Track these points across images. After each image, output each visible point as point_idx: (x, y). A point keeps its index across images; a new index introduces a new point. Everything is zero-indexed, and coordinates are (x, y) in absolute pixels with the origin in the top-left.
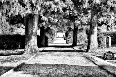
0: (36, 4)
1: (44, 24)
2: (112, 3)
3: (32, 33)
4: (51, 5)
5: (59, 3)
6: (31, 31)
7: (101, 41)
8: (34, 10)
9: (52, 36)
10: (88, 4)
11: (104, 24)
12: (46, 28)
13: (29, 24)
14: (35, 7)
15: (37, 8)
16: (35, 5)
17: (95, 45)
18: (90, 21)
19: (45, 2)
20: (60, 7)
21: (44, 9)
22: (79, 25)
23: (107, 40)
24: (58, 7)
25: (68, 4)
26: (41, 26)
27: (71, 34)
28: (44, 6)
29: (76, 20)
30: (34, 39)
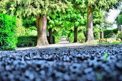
0: (45, 6)
1: (51, 26)
2: (103, 3)
3: (43, 30)
4: (56, 7)
5: (62, 5)
6: (41, 28)
7: (96, 35)
8: (43, 11)
9: (58, 37)
10: (85, 4)
11: (97, 23)
12: (53, 31)
13: (40, 23)
14: (44, 8)
15: (45, 9)
16: (43, 7)
17: (92, 36)
18: (86, 22)
19: (52, 4)
20: (63, 8)
21: (51, 10)
22: (79, 25)
23: (100, 35)
24: (61, 8)
25: (69, 5)
26: (49, 28)
27: (72, 35)
28: (51, 7)
29: (76, 21)
30: (44, 35)
